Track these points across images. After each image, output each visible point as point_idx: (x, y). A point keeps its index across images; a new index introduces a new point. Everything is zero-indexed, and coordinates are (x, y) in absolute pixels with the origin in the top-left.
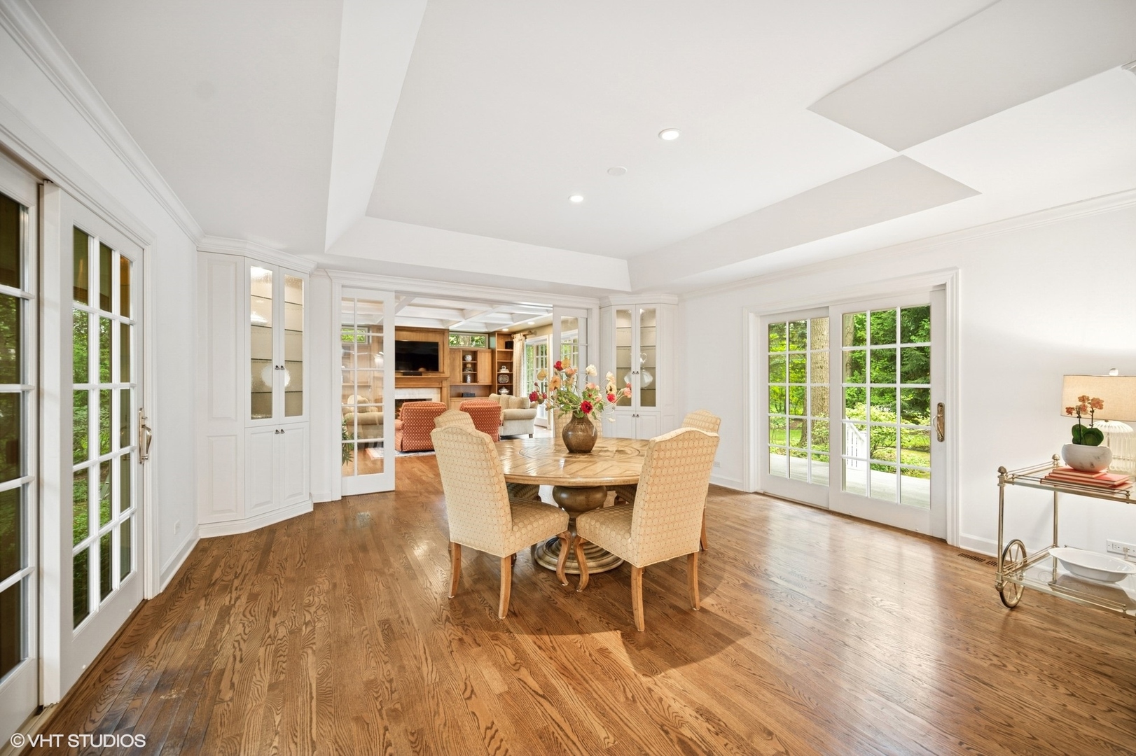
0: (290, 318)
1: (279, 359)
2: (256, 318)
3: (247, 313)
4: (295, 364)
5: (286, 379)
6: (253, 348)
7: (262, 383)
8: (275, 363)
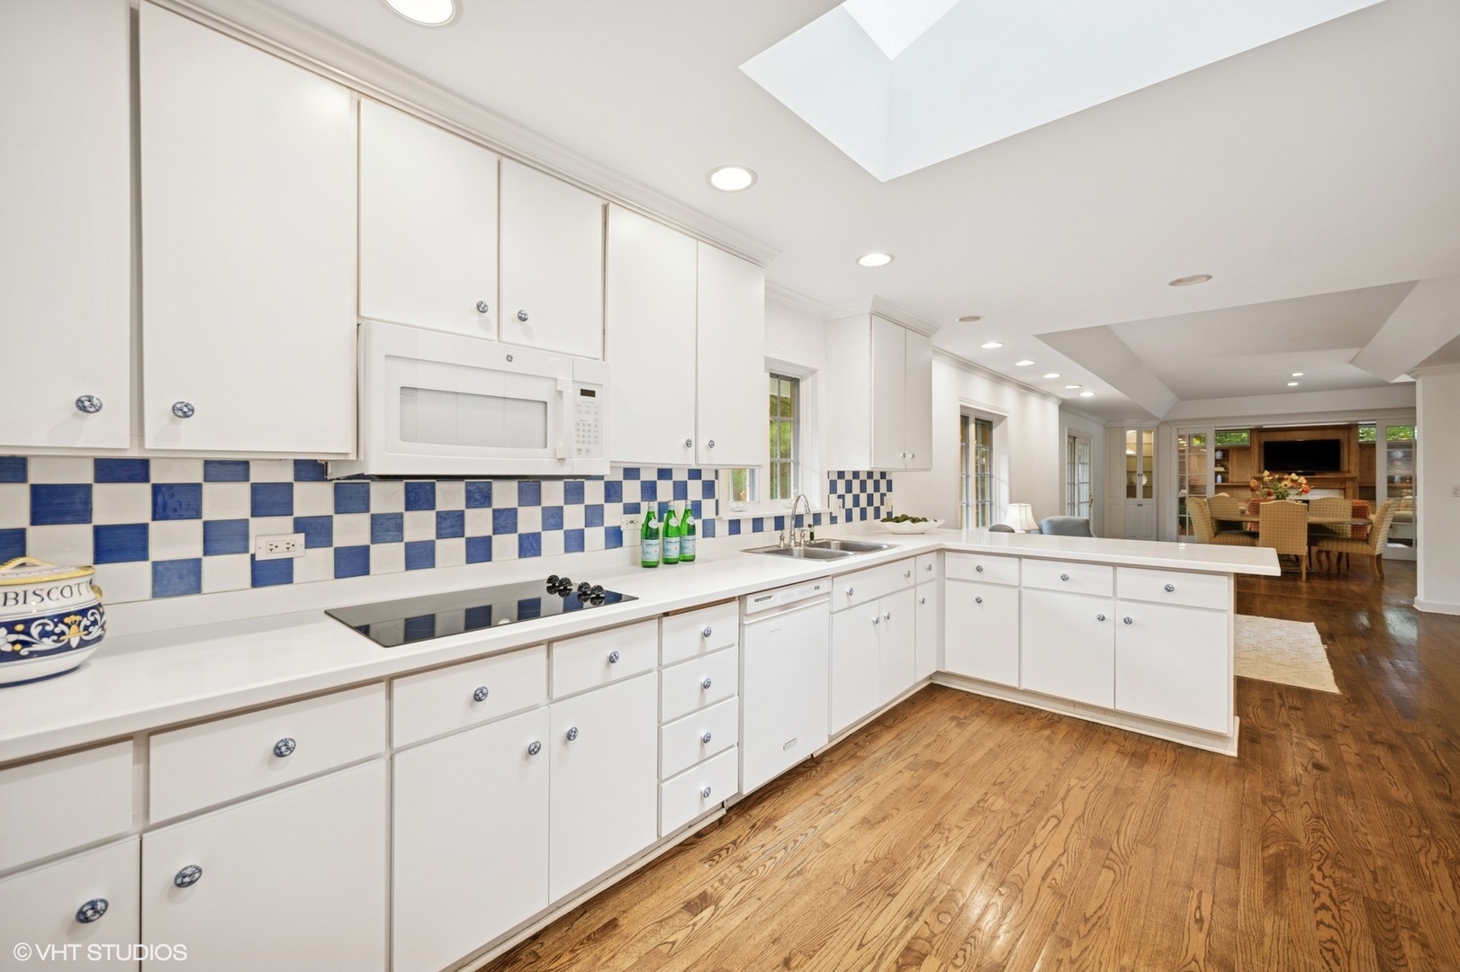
0: (1147, 450)
1: (1140, 471)
2: (1129, 452)
3: (1125, 449)
4: (1148, 473)
5: (1144, 481)
6: (1127, 468)
7: (1133, 483)
8: (1138, 473)
